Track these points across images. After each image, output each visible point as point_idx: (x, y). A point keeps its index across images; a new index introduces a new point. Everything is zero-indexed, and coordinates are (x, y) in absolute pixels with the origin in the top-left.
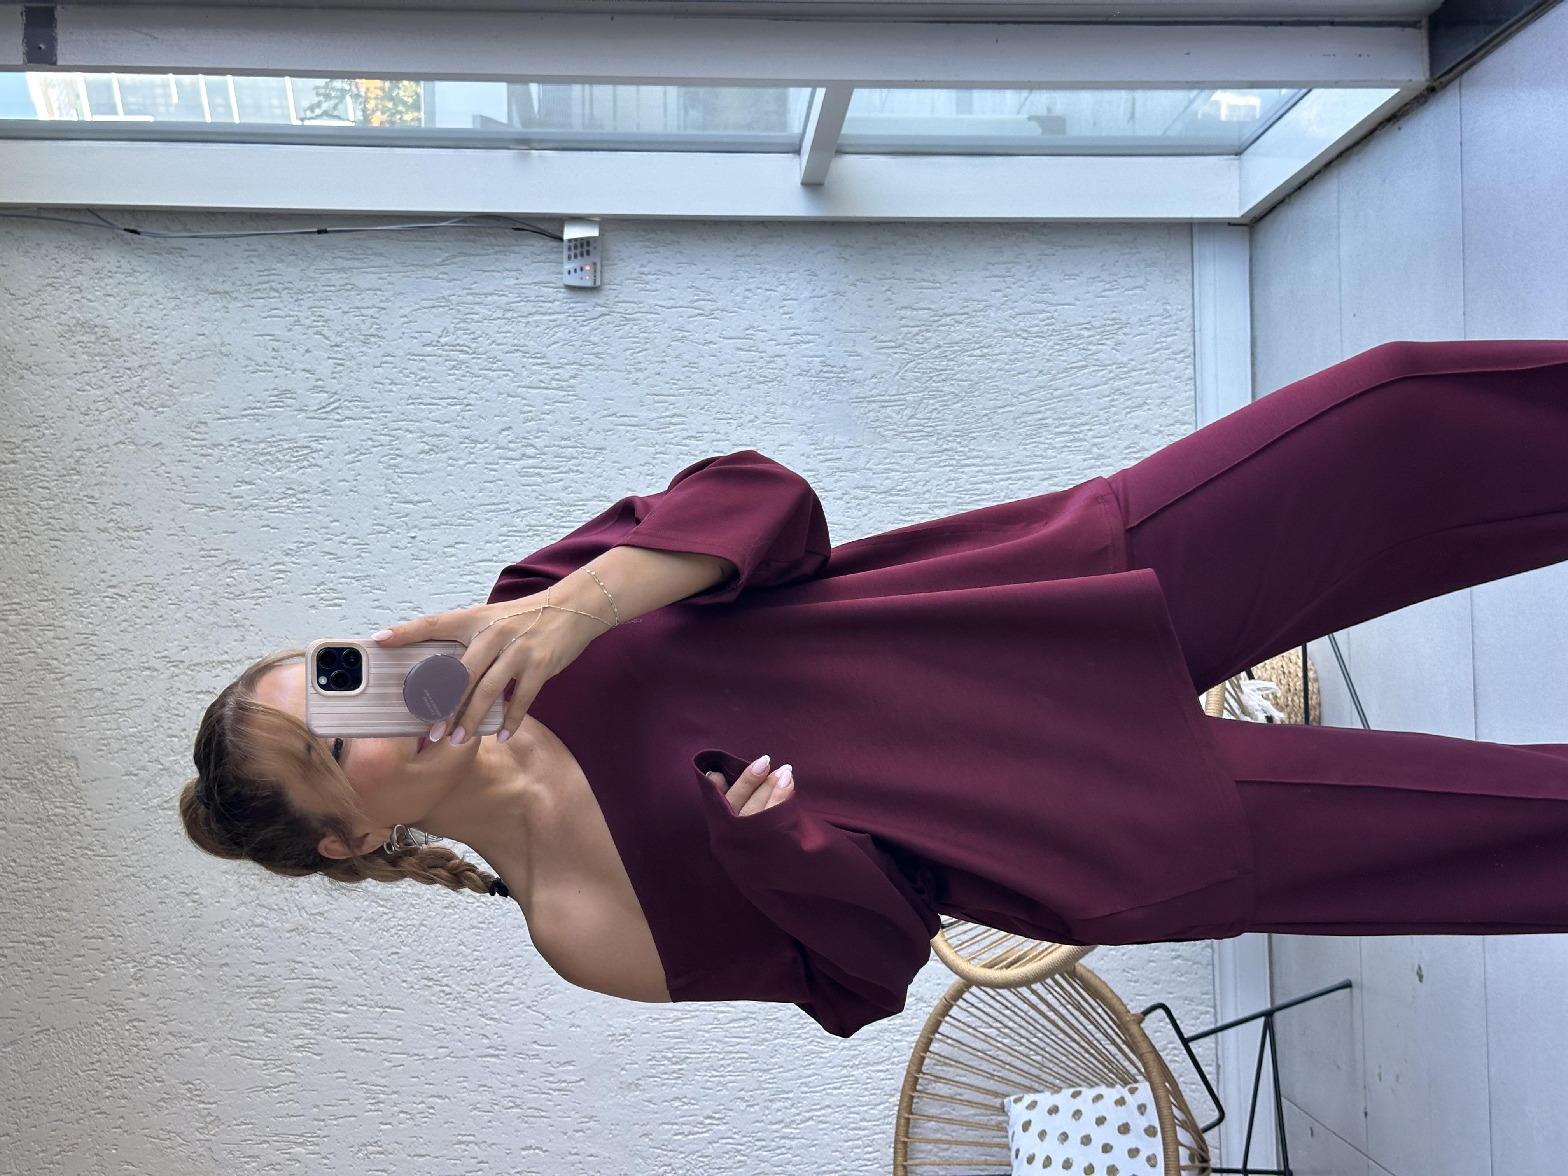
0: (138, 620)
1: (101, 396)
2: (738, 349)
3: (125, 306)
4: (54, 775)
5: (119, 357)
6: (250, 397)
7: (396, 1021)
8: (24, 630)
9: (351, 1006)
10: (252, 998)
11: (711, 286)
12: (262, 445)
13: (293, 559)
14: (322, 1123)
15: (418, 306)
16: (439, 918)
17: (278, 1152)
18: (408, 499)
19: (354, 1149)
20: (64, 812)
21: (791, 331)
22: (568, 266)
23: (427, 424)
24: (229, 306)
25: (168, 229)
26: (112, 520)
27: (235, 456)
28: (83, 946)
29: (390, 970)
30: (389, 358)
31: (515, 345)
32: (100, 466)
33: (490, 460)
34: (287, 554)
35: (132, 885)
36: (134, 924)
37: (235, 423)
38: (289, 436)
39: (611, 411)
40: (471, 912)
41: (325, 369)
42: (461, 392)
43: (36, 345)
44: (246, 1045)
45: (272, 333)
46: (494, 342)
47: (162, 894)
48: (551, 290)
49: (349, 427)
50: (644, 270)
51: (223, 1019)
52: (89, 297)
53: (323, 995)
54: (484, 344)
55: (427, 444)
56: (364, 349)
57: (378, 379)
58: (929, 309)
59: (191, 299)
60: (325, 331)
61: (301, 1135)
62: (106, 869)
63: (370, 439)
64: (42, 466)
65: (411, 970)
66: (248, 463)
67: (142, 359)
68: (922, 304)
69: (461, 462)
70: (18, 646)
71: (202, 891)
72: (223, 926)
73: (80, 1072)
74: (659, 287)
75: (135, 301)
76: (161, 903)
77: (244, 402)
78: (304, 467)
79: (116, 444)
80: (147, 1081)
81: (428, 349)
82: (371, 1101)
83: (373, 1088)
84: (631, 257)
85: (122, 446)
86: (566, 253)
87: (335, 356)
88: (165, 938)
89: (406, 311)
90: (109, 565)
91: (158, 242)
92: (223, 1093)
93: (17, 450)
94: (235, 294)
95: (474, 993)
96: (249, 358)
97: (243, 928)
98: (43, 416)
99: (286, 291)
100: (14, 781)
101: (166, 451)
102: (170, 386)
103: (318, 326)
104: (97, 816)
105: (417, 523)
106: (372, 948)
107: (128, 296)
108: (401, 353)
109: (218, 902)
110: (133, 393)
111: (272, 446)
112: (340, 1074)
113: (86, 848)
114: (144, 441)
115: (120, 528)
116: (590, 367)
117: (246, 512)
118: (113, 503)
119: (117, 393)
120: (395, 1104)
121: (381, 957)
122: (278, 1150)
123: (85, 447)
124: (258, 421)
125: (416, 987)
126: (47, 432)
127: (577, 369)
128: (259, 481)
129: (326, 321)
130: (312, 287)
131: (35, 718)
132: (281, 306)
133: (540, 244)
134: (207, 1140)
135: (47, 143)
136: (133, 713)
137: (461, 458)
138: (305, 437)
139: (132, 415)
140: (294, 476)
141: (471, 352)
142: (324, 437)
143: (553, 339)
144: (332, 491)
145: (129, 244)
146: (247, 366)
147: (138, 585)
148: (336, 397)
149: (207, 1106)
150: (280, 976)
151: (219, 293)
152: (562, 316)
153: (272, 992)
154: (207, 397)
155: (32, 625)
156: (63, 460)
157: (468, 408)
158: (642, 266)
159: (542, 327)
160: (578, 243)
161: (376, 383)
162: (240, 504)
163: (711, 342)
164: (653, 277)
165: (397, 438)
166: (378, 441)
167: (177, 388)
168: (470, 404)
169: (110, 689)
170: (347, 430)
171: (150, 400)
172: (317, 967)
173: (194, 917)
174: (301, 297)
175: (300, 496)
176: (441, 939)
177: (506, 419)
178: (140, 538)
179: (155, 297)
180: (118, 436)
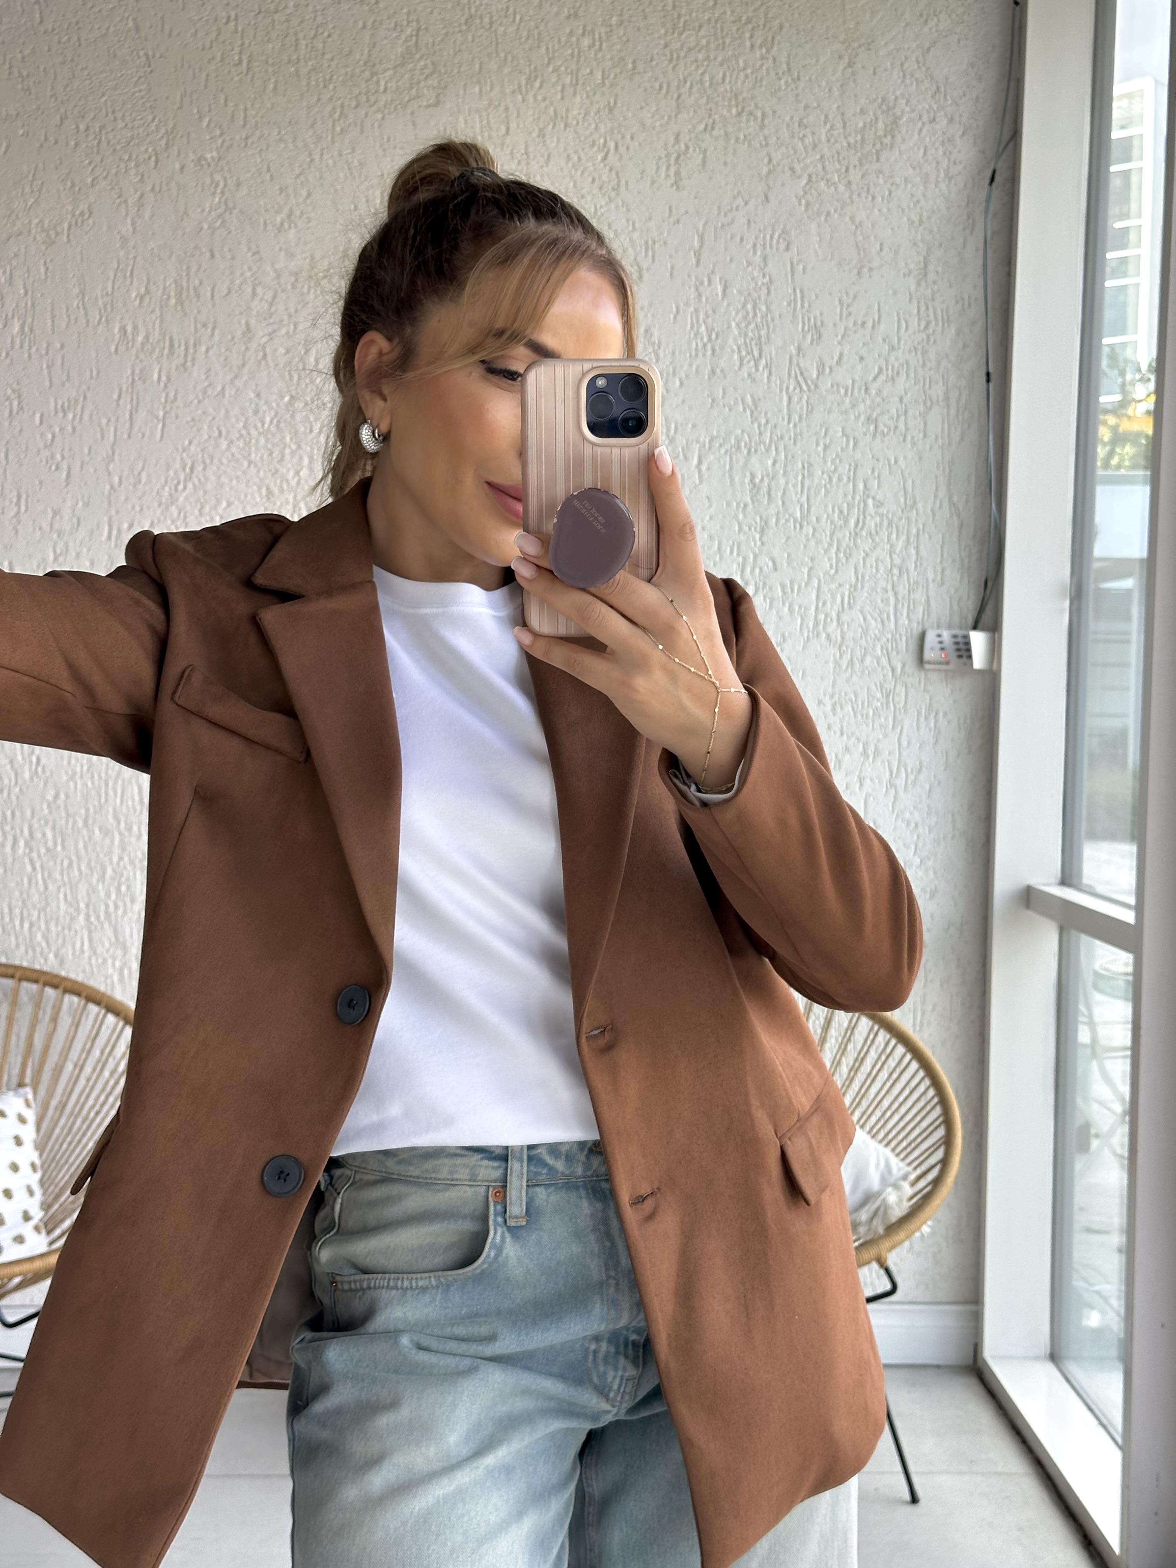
0: (579, 172)
1: (819, 140)
3: (914, 168)
4: (418, 83)
5: (860, 160)
6: (814, 297)
7: (148, 433)
8: (573, 53)
9: (166, 386)
10: (176, 282)
11: (921, 786)
12: (764, 308)
14: (44, 352)
15: (906, 475)
16: (257, 480)
17: (14, 305)
19: (15, 386)
20: (382, 88)
22: (946, 635)
23: (782, 481)
24: (911, 277)
25: (995, 215)
26: (687, 148)
27: (753, 279)
28: (236, 105)
29: (202, 428)
30: (852, 443)
31: (863, 577)
32: (745, 137)
33: (743, 547)
35: (301, 158)
36: (259, 160)
37: (787, 280)
38: (773, 336)
41: (842, 375)
42: (814, 519)
43: (875, 74)
44: (128, 274)
45: (882, 320)
47: (290, 191)
48: (921, 616)
49: (781, 400)
50: (941, 715)
51: (155, 251)
52: (925, 131)
53: (178, 357)
54: (865, 544)
55: (761, 481)
56: (862, 418)
57: (831, 432)
59: (919, 237)
60: (883, 377)
61: (31, 330)
62: (319, 132)
63: (767, 422)
64: (747, 76)
65: (202, 450)
66: (746, 293)
67: (858, 184)
69: (741, 516)
70: (556, 47)
71: (292, 232)
72: (254, 254)
73: (104, 98)
74: (922, 731)
75: (918, 179)
76: (281, 190)
77: (810, 290)
78: (739, 351)
79: (769, 155)
80: (93, 170)
81: (861, 486)
82: (66, 405)
83: (80, 407)
84: (955, 702)
85: (766, 160)
86: (958, 633)
87: (856, 386)
88: (244, 191)
89: (901, 461)
90: (640, 145)
91: (980, 204)
92: (79, 249)
93: (764, 50)
95: (175, 515)
96: (855, 297)
97: (252, 276)
98: (799, 79)
99: (925, 337)
100: (414, 38)
101: (760, 206)
103: (887, 369)
104: (376, 125)
106: (227, 411)
107: (924, 171)
108: (858, 455)
109: (281, 250)
110: (822, 173)
111: (762, 317)
112: (95, 373)
113: (341, 113)
114: (771, 183)
115: (679, 156)
116: (838, 655)
117: (693, 289)
118: (705, 151)
119: (822, 157)
120: (62, 429)
121: (217, 420)
122: (17, 306)
123: (766, 122)
124: (789, 304)
125: (184, 455)
126: (782, 82)
127: (836, 641)
128: (725, 304)
129: (893, 379)
130: (928, 364)
131: (481, 63)
132: (910, 332)
133: (970, 606)
134: (29, 232)
135: (1089, 89)
137: (745, 516)
138: (770, 354)
139: (799, 173)
140: (731, 341)
141: (858, 530)
142: (770, 373)
143: (869, 617)
144: (713, 380)
145: (979, 173)
146: (847, 294)
147: (617, 174)
148: (813, 387)
149: (66, 232)
150: (199, 312)
151: (926, 266)
152: (892, 626)
153: (182, 304)
154: (816, 252)
155: (578, 62)
156: (753, 98)
157: (798, 526)
158: (945, 714)
159: (881, 605)
160: (967, 646)
161: (827, 430)
162: (702, 283)
163: (861, 785)
164: (932, 725)
165: (768, 450)
166: (765, 429)
167: (826, 220)
168: (801, 527)
169: (508, 141)
170: (777, 398)
171: (813, 191)
172: (207, 350)
173: (265, 224)
174: (919, 353)
175: (709, 346)
176: (234, 482)
177: (785, 564)
178: (667, 176)
179: (922, 198)
180: (777, 157)
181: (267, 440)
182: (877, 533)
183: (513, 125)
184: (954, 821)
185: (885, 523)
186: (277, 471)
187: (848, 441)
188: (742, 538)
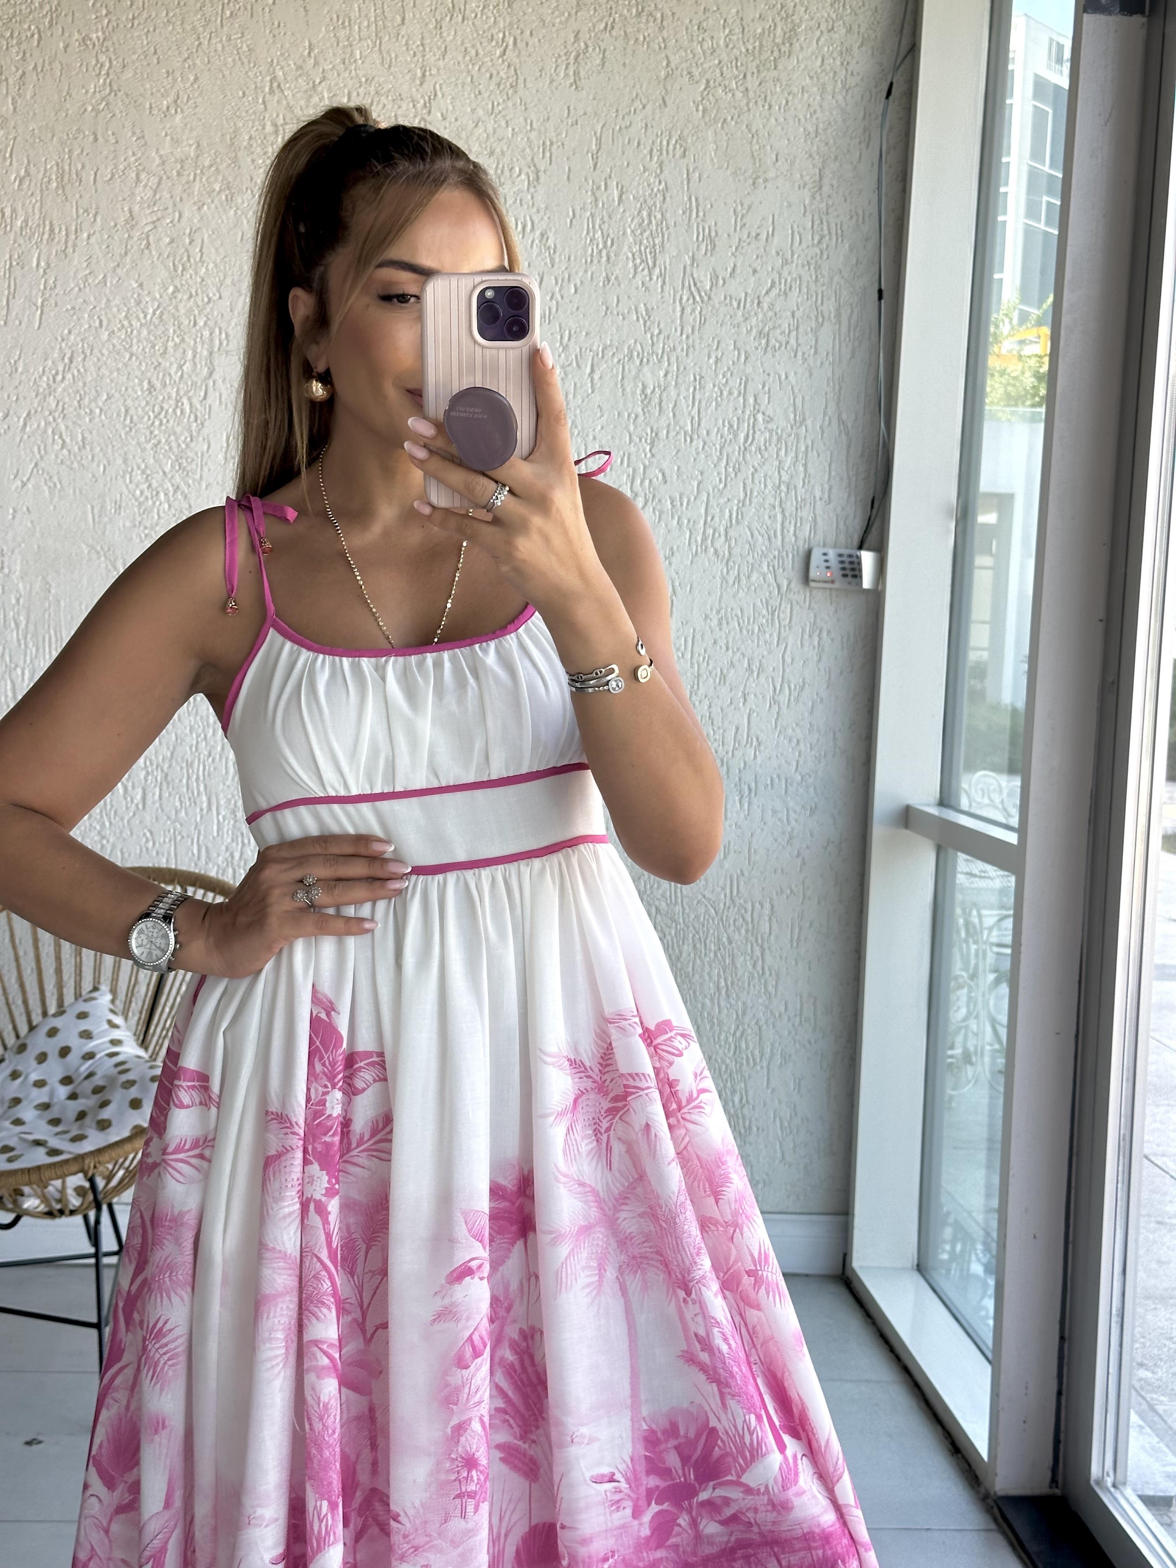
0: (477, 68)
1: (718, 45)
2: (737, 729)
3: (811, 78)
5: (758, 67)
6: (709, 206)
7: (26, 320)
9: (45, 272)
10: (57, 165)
11: (804, 704)
12: (659, 216)
13: (537, 241)
15: (796, 391)
16: (138, 373)
18: (596, 368)
21: (753, 785)
22: (832, 554)
23: (673, 393)
24: (806, 190)
25: (891, 129)
26: (587, 47)
27: (649, 185)
29: (83, 317)
30: (743, 357)
31: (751, 493)
32: (645, 38)
33: (633, 458)
34: (542, 235)
35: (188, 42)
36: (145, 43)
37: (683, 188)
38: (667, 245)
39: (678, 589)
40: (143, 409)
41: (735, 288)
42: (704, 432)
45: (776, 233)
46: (756, 470)
47: (177, 74)
48: (807, 534)
49: (674, 311)
50: (825, 634)
51: (36, 131)
52: (822, 39)
53: (58, 243)
54: (755, 460)
55: (653, 392)
56: (754, 331)
57: (723, 345)
58: (770, 934)
59: (815, 148)
60: (775, 291)
62: (207, 15)
63: (660, 332)
65: (82, 340)
66: (642, 199)
67: (755, 92)
68: (775, 926)
69: (632, 428)
71: (179, 117)
72: (138, 139)
74: (806, 649)
75: (816, 89)
76: (168, 72)
77: (705, 199)
78: (634, 259)
79: (667, 57)
81: (751, 400)
84: (838, 620)
85: (664, 64)
86: (846, 552)
87: (749, 300)
88: (129, 74)
89: (792, 377)
90: (539, 41)
91: (876, 118)
94: (818, 197)
95: (54, 406)
96: (750, 208)
97: (136, 161)
99: (819, 252)
101: (658, 111)
102: (725, 120)
103: (780, 283)
104: (267, 10)
105: (570, 376)
106: (108, 301)
107: (822, 81)
108: (749, 370)
109: (166, 135)
110: (720, 79)
111: (657, 226)
114: (669, 87)
115: (578, 55)
116: (725, 571)
117: (589, 193)
118: (605, 50)
119: (720, 62)
121: (98, 309)
123: (665, 23)
124: (684, 212)
125: (63, 345)
127: (724, 557)
128: (621, 210)
129: (785, 293)
130: (822, 280)
132: (804, 245)
133: (856, 526)
136: (376, 55)
137: (636, 428)
138: (664, 262)
139: (697, 78)
140: (626, 248)
141: (747, 445)
142: (664, 283)
143: (756, 532)
144: (608, 288)
145: (876, 87)
146: (742, 205)
147: (515, 71)
148: (706, 298)
150: (81, 197)
151: (821, 179)
152: (779, 543)
153: (63, 187)
154: (712, 160)
157: (688, 439)
158: (829, 632)
159: (769, 522)
160: (855, 566)
161: (719, 342)
162: (599, 188)
163: (745, 700)
164: (816, 643)
165: (659, 362)
166: (658, 340)
167: (722, 128)
168: (692, 440)
169: (403, 32)
170: (671, 308)
171: (711, 98)
172: (89, 237)
173: (151, 107)
174: (812, 267)
175: (604, 253)
176: (115, 374)
177: (675, 477)
178: (567, 75)
179: (819, 110)
180: (675, 60)
181: (149, 333)
182: (766, 449)
183: (409, 15)
184: (835, 739)
185: (775, 437)
186: (160, 364)
187: (739, 354)
188: (633, 449)
